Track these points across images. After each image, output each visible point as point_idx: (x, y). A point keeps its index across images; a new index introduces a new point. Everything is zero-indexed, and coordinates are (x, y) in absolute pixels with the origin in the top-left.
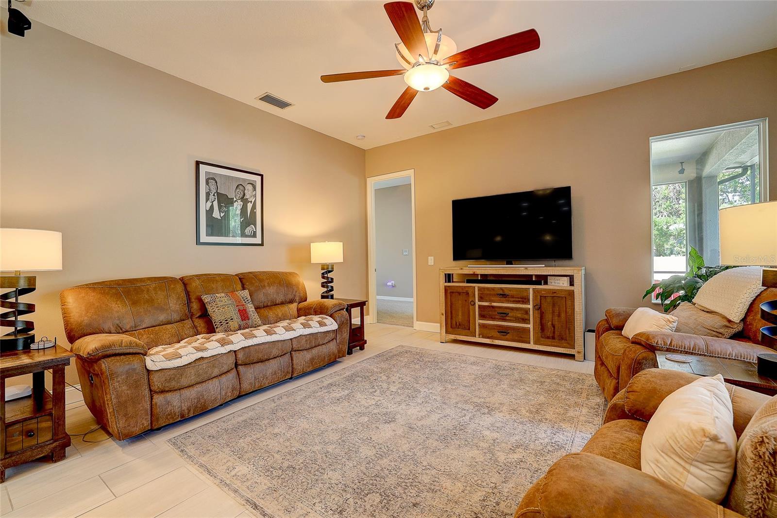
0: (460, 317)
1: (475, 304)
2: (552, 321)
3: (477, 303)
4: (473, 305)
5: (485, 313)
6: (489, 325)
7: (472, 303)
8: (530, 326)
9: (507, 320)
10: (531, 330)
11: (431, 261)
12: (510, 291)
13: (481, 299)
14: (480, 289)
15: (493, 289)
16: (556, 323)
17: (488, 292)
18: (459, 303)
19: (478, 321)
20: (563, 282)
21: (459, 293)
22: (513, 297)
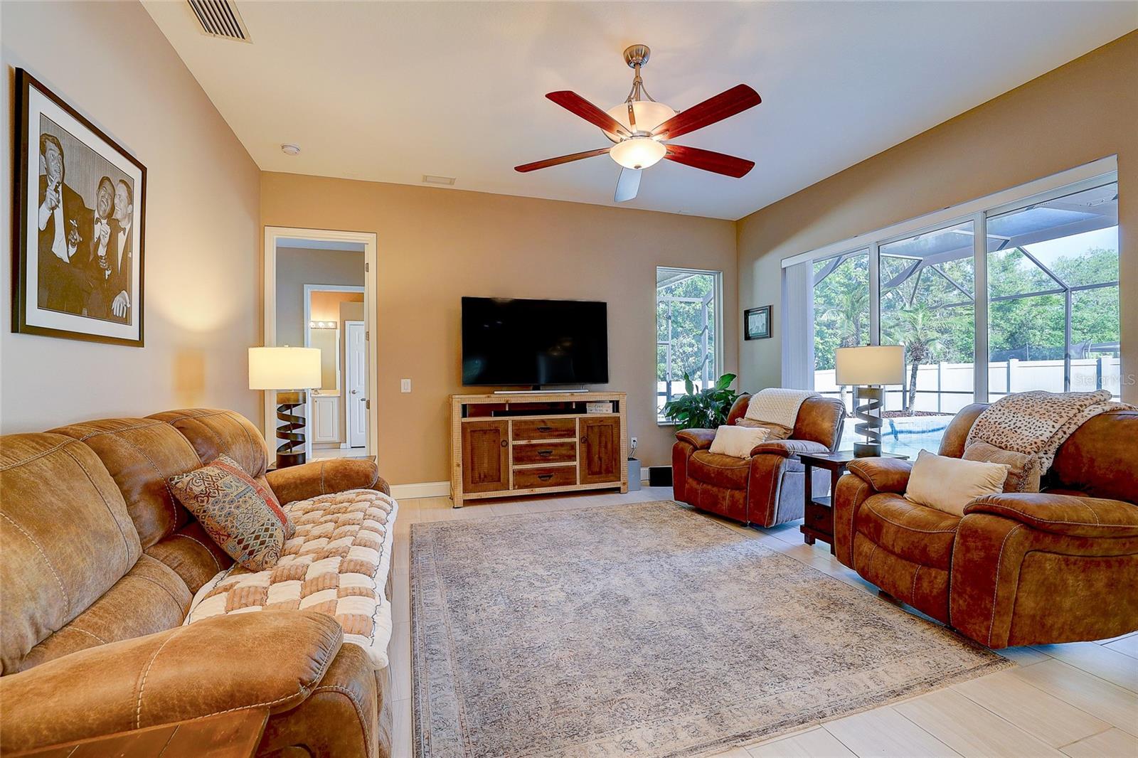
0: (486, 465)
1: (507, 444)
2: (599, 453)
3: (511, 443)
4: (505, 446)
5: (521, 455)
6: (528, 470)
7: (504, 444)
8: (577, 463)
9: (550, 460)
10: (578, 468)
11: (406, 385)
12: (553, 423)
13: (517, 436)
14: (515, 423)
15: (533, 422)
16: (603, 455)
17: (526, 427)
18: (484, 445)
19: (513, 467)
20: (605, 409)
21: (485, 432)
22: (557, 430)
